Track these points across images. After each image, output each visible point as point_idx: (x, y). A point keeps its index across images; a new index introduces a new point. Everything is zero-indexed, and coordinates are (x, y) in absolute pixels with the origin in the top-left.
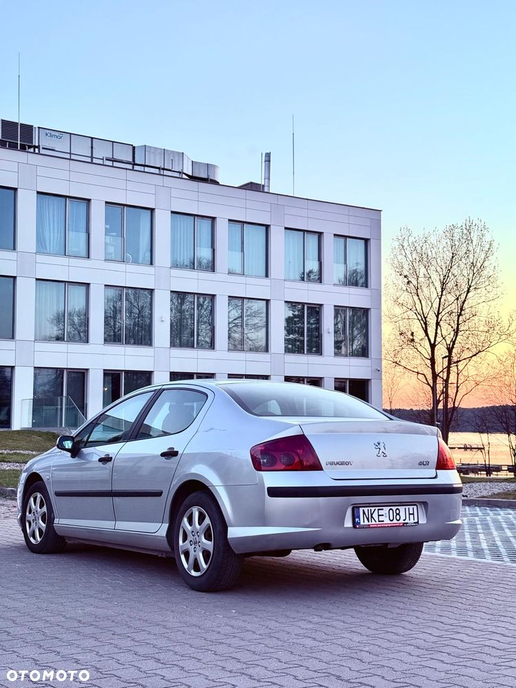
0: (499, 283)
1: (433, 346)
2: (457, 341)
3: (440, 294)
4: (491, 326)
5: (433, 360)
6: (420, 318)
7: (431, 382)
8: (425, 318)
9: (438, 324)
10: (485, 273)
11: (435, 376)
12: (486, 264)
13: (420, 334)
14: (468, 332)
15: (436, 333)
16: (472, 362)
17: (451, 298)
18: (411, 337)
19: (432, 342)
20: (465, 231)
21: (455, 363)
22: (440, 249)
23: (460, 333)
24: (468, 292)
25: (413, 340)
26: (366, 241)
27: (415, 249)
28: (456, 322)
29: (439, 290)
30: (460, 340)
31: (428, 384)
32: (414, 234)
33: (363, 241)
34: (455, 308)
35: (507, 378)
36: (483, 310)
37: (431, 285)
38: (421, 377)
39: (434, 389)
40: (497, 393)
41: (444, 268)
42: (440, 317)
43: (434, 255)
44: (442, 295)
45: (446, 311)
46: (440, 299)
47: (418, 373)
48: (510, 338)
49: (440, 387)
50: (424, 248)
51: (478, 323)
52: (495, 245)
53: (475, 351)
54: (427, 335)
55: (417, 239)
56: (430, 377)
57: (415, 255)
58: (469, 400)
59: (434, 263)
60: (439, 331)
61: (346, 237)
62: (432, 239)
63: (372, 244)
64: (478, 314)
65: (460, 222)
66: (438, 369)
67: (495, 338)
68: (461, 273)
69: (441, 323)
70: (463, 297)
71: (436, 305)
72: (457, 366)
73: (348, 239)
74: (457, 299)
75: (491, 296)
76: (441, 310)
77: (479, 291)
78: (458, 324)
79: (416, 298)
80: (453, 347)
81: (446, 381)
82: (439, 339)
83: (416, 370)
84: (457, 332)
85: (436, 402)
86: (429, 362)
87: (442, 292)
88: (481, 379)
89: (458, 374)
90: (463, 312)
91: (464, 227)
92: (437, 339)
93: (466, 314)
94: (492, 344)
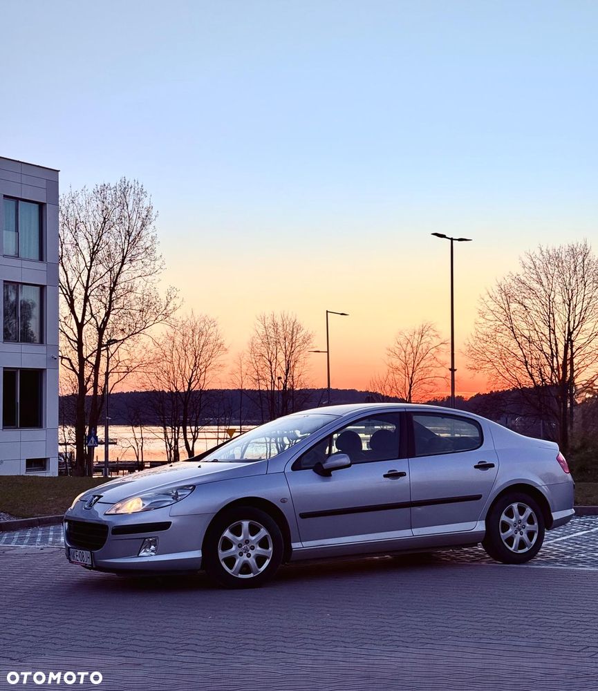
0: (157, 255)
1: (80, 326)
2: (109, 321)
3: (89, 264)
4: (147, 306)
5: (80, 342)
6: (65, 293)
7: (77, 368)
8: (72, 292)
9: (86, 299)
11: (82, 361)
12: (144, 233)
13: (64, 310)
14: (121, 311)
15: (84, 310)
16: (123, 346)
17: (101, 269)
19: (80, 321)
20: (119, 193)
22: (90, 213)
23: (113, 312)
26: (42, 205)
28: (108, 298)
29: (88, 259)
30: (113, 320)
31: (74, 370)
33: (37, 205)
34: (107, 281)
36: (139, 286)
37: (79, 254)
38: (65, 362)
39: (81, 375)
40: (154, 380)
41: (94, 234)
42: (89, 291)
44: (91, 266)
45: (97, 284)
46: (89, 271)
47: (62, 357)
48: (167, 319)
49: (88, 371)
52: (154, 212)
54: (73, 311)
56: (75, 361)
59: (82, 227)
60: (88, 308)
61: (17, 199)
62: (81, 200)
63: (48, 209)
64: (134, 290)
66: (86, 353)
67: (150, 317)
68: (113, 240)
69: (90, 298)
70: (116, 269)
71: (84, 278)
72: (108, 349)
73: (20, 202)
74: (110, 271)
75: (147, 270)
76: (90, 284)
77: (134, 263)
78: (111, 301)
80: (104, 329)
81: (96, 367)
82: (87, 318)
84: (109, 310)
85: (83, 389)
86: (76, 345)
87: (92, 261)
88: (134, 365)
89: (108, 359)
90: (116, 287)
91: (118, 188)
92: (86, 317)
93: (119, 290)
94: (148, 325)
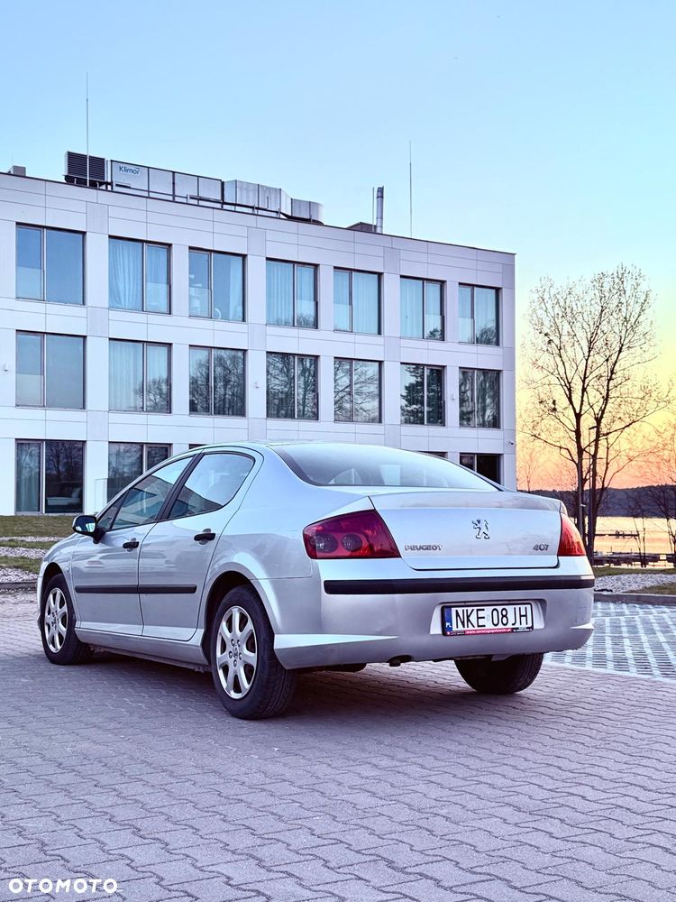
0: (656, 340)
1: (578, 416)
2: (606, 410)
3: (587, 354)
4: (647, 392)
5: (578, 433)
6: (563, 384)
7: (576, 458)
8: (569, 383)
9: (584, 390)
10: (640, 329)
11: (581, 451)
12: (642, 319)
13: (563, 402)
14: (619, 399)
15: (582, 401)
16: (624, 434)
17: (600, 359)
18: (553, 406)
19: (578, 412)
20: (617, 280)
21: (604, 435)
22: (588, 302)
23: (610, 401)
24: (620, 351)
25: (555, 410)
26: (498, 290)
27: (558, 303)
28: (606, 388)
29: (586, 350)
30: (610, 409)
31: (573, 460)
32: (557, 285)
33: (494, 291)
34: (604, 370)
35: (666, 452)
36: (638, 374)
37: (576, 344)
38: (564, 452)
39: (579, 466)
40: (654, 469)
41: (591, 324)
42: (587, 381)
43: (580, 310)
44: (589, 356)
45: (594, 375)
46: (587, 360)
47: (561, 448)
48: (669, 406)
49: (586, 463)
50: (568, 301)
51: (632, 389)
52: (652, 296)
53: (628, 421)
54: (571, 403)
55: (559, 290)
56: (574, 452)
57: (557, 309)
58: (622, 477)
59: (580, 318)
60: (585, 398)
61: (473, 286)
62: (578, 291)
63: (504, 294)
64: (632, 378)
65: (611, 269)
66: (584, 443)
67: (652, 405)
68: (612, 330)
69: (588, 389)
70: (614, 358)
71: (582, 368)
72: (607, 439)
73: (475, 288)
74: (607, 360)
75: (647, 356)
76: (588, 374)
77: (632, 350)
78: (608, 390)
79: (558, 359)
80: (602, 417)
81: (594, 457)
83: (558, 444)
84: (606, 399)
85: (582, 481)
86: (573, 435)
87: (589, 351)
88: (636, 454)
89: (608, 448)
90: (614, 376)
91: (615, 275)
92: (583, 408)
93: (618, 378)
94: (648, 413)
